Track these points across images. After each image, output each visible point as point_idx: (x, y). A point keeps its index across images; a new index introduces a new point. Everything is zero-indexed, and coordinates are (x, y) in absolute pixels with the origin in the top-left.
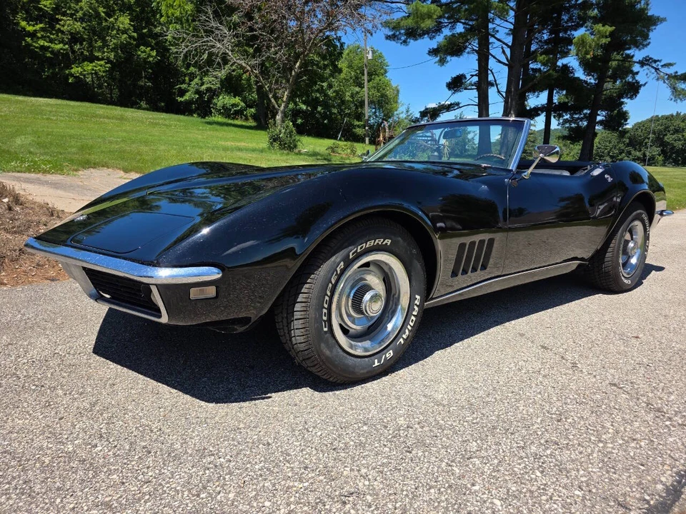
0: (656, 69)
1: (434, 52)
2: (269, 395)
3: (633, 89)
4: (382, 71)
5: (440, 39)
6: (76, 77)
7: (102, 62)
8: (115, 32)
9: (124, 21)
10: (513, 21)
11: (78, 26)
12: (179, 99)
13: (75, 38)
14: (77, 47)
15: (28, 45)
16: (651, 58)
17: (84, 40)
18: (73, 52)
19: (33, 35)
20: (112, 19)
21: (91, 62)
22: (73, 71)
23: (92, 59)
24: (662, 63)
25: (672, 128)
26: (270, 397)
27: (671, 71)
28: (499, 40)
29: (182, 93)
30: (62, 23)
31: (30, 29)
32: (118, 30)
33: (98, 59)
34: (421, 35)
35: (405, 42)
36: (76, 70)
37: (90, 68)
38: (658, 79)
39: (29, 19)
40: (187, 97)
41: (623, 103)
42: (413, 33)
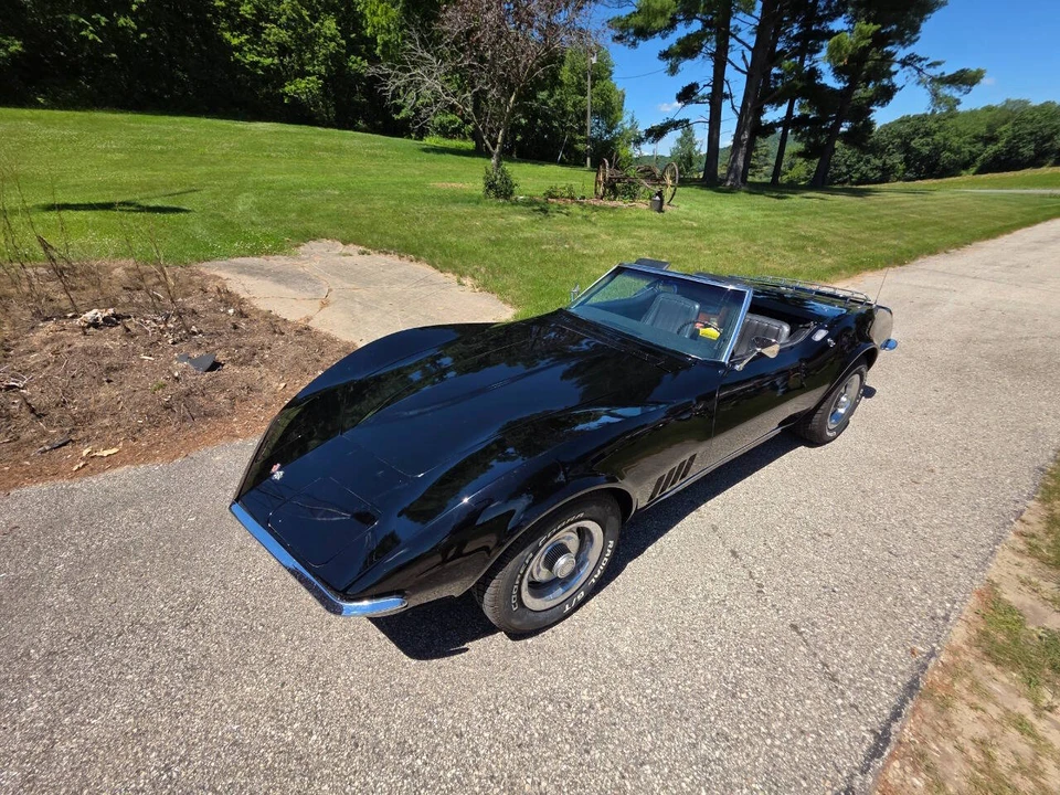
0: (920, 70)
1: (665, 55)
2: (465, 646)
3: (886, 94)
4: (607, 73)
5: (672, 40)
6: (290, 97)
7: (314, 78)
8: (322, 40)
9: (330, 25)
10: (759, 15)
11: (284, 35)
12: (396, 117)
13: (283, 50)
14: (286, 60)
15: (238, 61)
16: (916, 56)
17: (293, 51)
18: (284, 66)
19: (239, 48)
20: (317, 25)
21: (303, 78)
22: (286, 89)
23: (303, 74)
24: (928, 62)
25: (922, 130)
26: (467, 649)
27: (935, 72)
28: (740, 41)
29: (398, 109)
30: (267, 31)
31: (235, 42)
32: (325, 37)
33: (309, 74)
34: (652, 34)
35: (634, 44)
36: (289, 88)
37: (303, 85)
38: (918, 84)
39: (231, 29)
40: (403, 114)
41: (872, 111)
42: (643, 33)
